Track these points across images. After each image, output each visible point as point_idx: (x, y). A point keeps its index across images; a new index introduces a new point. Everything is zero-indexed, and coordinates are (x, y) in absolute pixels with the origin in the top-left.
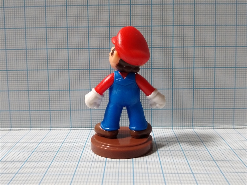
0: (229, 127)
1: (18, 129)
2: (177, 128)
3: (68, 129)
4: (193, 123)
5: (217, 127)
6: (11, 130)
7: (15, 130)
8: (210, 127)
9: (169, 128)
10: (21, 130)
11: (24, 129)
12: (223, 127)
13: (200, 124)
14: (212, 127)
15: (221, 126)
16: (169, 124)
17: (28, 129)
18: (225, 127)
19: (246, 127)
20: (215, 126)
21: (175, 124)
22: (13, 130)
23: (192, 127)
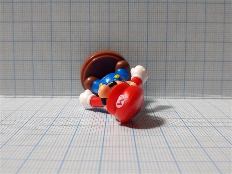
0: (217, 97)
1: (22, 96)
2: (170, 97)
3: (69, 97)
4: (184, 93)
5: (206, 97)
6: (15, 97)
7: (19, 97)
8: (200, 98)
9: (162, 97)
10: (25, 97)
11: (28, 96)
12: (211, 97)
13: (191, 94)
14: (202, 97)
15: (210, 96)
16: (162, 94)
17: (31, 96)
18: (213, 97)
19: (231, 97)
20: (205, 96)
21: (168, 94)
22: (17, 97)
23: (183, 97)
